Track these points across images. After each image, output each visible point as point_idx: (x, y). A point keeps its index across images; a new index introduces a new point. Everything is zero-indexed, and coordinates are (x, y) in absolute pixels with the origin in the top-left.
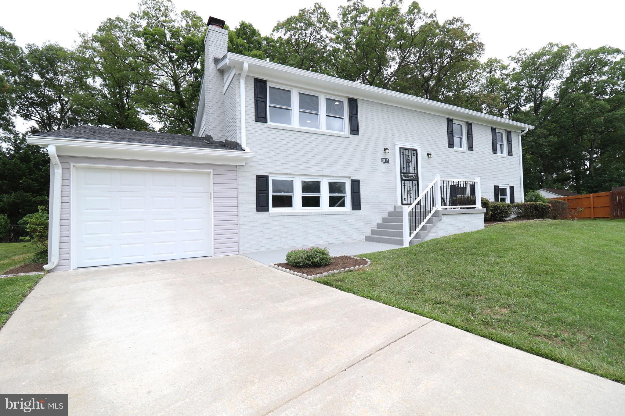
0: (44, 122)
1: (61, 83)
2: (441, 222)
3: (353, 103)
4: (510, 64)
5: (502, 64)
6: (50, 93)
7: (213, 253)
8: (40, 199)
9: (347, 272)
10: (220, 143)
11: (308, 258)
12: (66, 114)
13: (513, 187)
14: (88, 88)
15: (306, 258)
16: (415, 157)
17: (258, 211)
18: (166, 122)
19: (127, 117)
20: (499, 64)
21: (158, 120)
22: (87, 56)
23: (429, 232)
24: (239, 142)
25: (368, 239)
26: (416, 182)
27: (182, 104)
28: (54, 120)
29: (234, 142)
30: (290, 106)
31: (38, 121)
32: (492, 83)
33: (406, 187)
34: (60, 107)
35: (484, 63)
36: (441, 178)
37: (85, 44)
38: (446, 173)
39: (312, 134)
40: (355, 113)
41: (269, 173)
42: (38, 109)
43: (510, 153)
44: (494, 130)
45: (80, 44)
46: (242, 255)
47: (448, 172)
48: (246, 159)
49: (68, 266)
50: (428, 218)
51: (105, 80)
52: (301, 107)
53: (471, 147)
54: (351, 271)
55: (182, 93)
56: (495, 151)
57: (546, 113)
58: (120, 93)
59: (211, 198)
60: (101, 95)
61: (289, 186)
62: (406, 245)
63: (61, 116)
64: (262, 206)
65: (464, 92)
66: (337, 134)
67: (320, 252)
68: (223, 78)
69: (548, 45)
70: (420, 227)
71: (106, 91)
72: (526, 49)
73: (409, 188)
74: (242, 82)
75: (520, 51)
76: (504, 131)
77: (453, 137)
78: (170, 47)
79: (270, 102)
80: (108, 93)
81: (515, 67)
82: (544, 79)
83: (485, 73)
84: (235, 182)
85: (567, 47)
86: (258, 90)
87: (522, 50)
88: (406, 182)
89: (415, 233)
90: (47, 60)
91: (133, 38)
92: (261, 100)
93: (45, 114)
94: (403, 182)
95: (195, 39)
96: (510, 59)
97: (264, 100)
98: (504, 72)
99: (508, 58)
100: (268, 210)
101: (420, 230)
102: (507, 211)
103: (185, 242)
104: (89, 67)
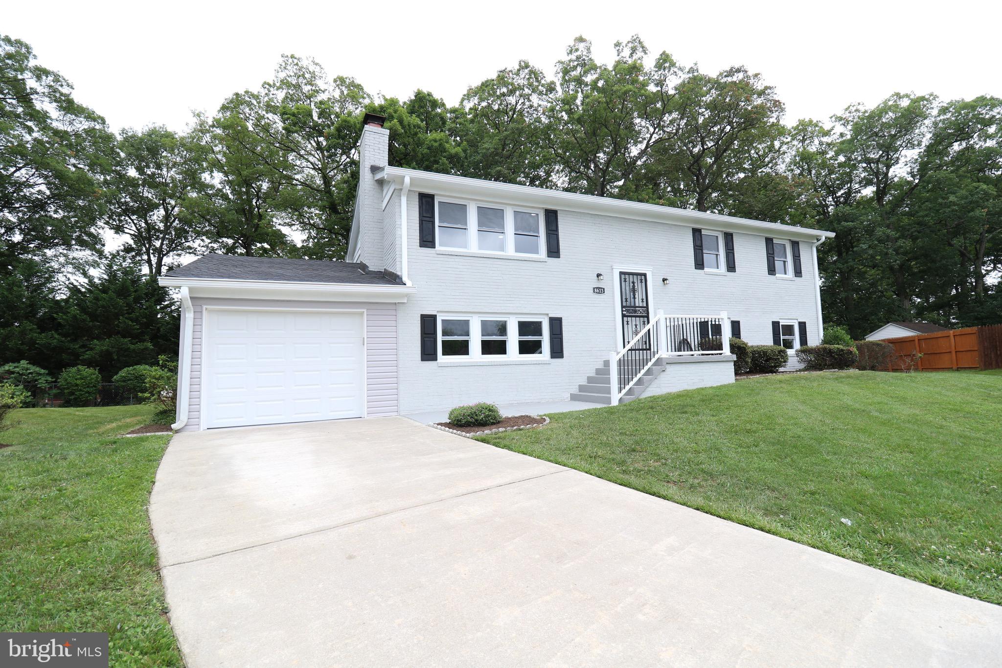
0: (141, 236)
1: (166, 180)
2: (664, 373)
3: (551, 217)
4: (834, 127)
5: (821, 127)
6: (150, 196)
7: (366, 413)
8: (142, 347)
9: (514, 430)
10: (378, 273)
11: (471, 415)
12: (171, 223)
13: (805, 323)
14: (202, 187)
15: (469, 415)
16: (644, 284)
17: (422, 360)
18: (312, 231)
19: (257, 227)
20: (817, 128)
21: (300, 228)
22: (203, 143)
23: (647, 387)
24: (399, 273)
25: (574, 397)
26: (646, 319)
27: (333, 208)
28: (155, 232)
29: (393, 273)
30: (466, 224)
31: (134, 235)
32: (805, 158)
33: (630, 326)
34: (164, 213)
35: (792, 128)
36: (665, 314)
37: (201, 126)
38: (693, 306)
39: (495, 260)
40: (554, 228)
41: (438, 312)
42: (134, 217)
43: (798, 272)
44: (769, 241)
45: (194, 126)
46: (402, 416)
47: (696, 303)
48: (407, 295)
49: (197, 426)
50: (646, 368)
51: (226, 174)
52: (479, 225)
53: (731, 267)
54: (520, 430)
55: (334, 189)
56: (772, 270)
57: (898, 202)
58: (247, 193)
59: (364, 345)
60: (222, 196)
61: (464, 327)
62: (615, 402)
63: (165, 226)
64: (428, 354)
65: (764, 172)
66: (529, 257)
67: (486, 408)
68: (382, 191)
69: (893, 96)
70: (635, 380)
71: (227, 190)
72: (859, 104)
73: (634, 327)
74: (404, 199)
75: (849, 107)
76: (788, 241)
77: (702, 253)
78: (317, 130)
79: (440, 221)
80: (231, 193)
81: (841, 131)
82: (889, 149)
83: (795, 143)
84: (393, 323)
85: (923, 98)
86: (424, 207)
87: (852, 105)
88: (629, 319)
89: (627, 388)
90: (148, 149)
91: (267, 115)
92: (428, 219)
93: (143, 225)
94: (625, 319)
95: (351, 120)
96: (833, 119)
97: (431, 220)
98: (825, 139)
99: (831, 118)
100: (436, 359)
101: (634, 385)
102: (779, 359)
103: (332, 399)
104: (206, 158)
